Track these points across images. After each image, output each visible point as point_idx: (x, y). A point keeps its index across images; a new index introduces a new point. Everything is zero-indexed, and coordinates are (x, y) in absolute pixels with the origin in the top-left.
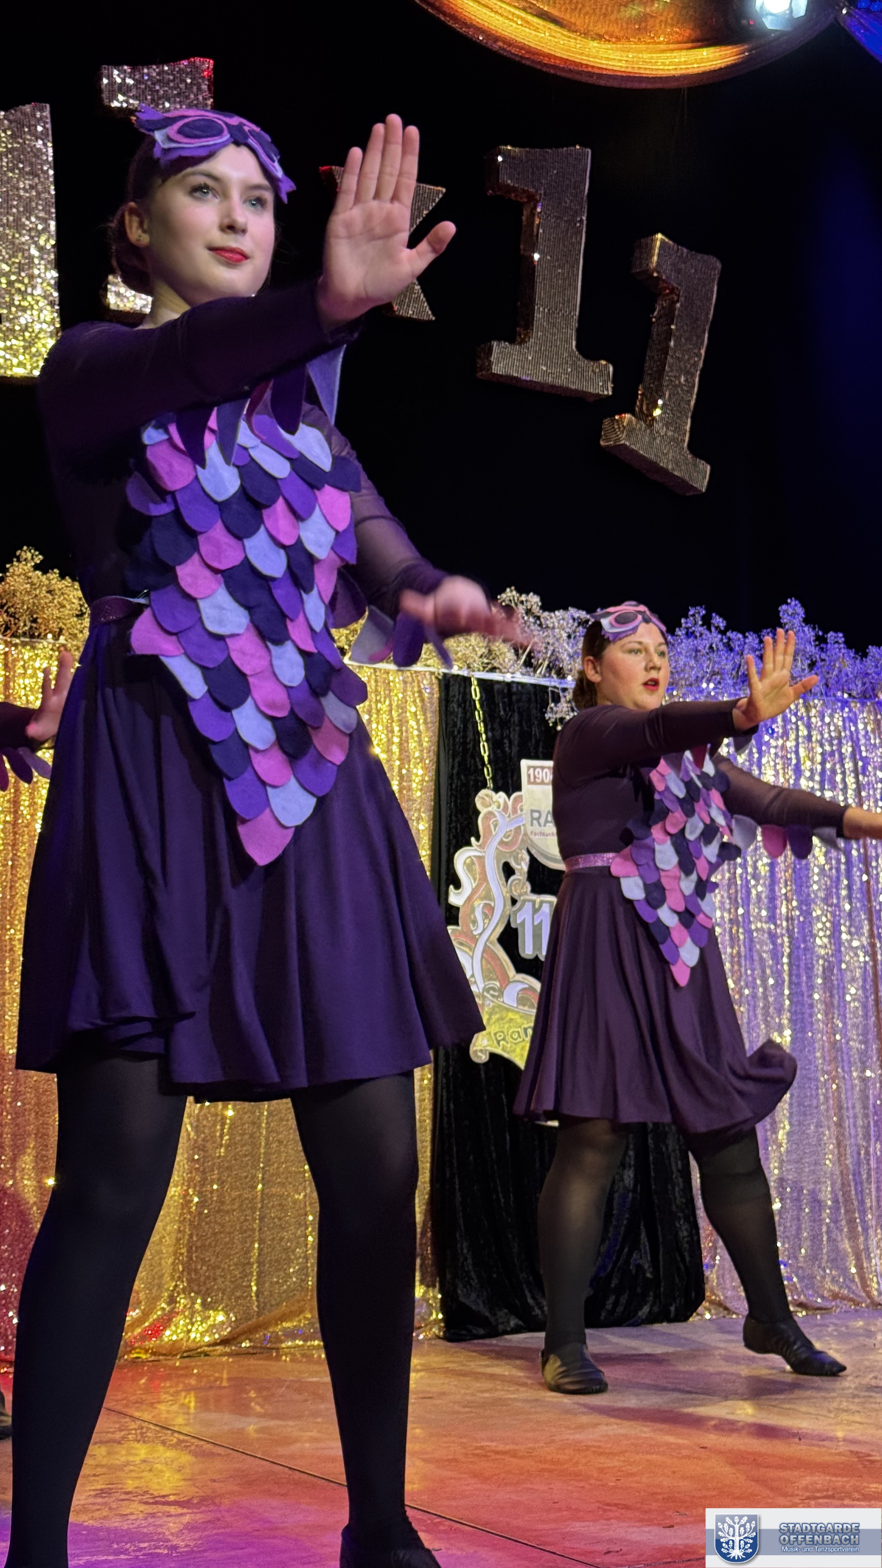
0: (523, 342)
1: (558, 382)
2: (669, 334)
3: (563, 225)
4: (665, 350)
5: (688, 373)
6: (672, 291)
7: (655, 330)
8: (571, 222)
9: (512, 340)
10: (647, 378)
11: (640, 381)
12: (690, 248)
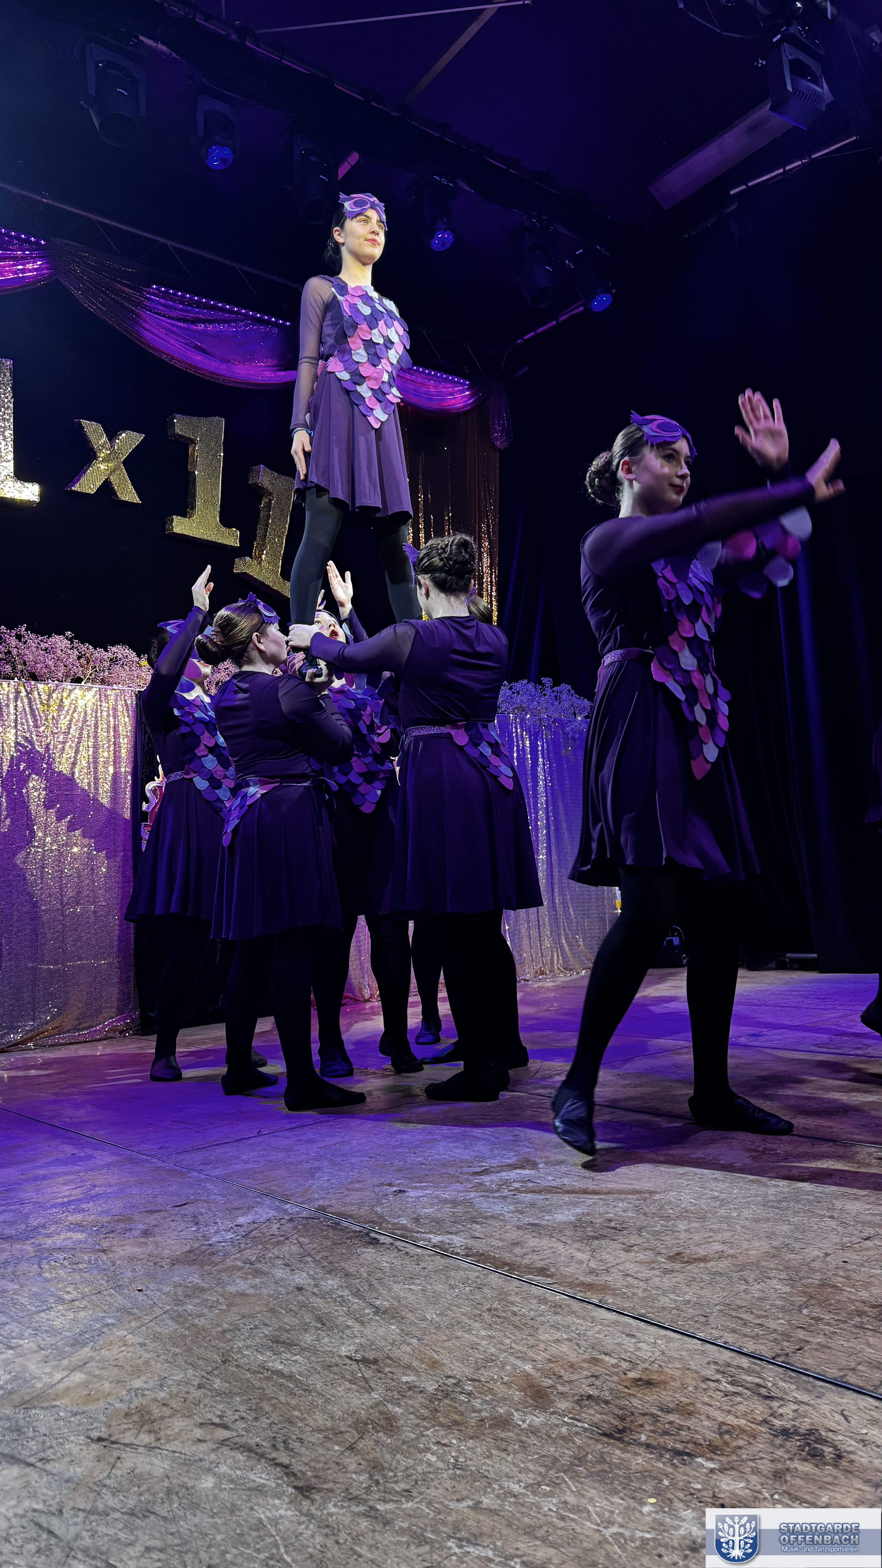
0: (191, 517)
1: (210, 539)
2: (269, 516)
3: (210, 457)
4: (267, 525)
5: (279, 536)
6: (271, 494)
7: (261, 514)
8: (215, 455)
9: (184, 515)
10: (258, 539)
11: (255, 540)
12: (279, 473)
